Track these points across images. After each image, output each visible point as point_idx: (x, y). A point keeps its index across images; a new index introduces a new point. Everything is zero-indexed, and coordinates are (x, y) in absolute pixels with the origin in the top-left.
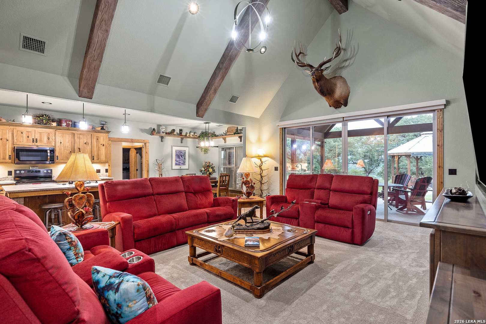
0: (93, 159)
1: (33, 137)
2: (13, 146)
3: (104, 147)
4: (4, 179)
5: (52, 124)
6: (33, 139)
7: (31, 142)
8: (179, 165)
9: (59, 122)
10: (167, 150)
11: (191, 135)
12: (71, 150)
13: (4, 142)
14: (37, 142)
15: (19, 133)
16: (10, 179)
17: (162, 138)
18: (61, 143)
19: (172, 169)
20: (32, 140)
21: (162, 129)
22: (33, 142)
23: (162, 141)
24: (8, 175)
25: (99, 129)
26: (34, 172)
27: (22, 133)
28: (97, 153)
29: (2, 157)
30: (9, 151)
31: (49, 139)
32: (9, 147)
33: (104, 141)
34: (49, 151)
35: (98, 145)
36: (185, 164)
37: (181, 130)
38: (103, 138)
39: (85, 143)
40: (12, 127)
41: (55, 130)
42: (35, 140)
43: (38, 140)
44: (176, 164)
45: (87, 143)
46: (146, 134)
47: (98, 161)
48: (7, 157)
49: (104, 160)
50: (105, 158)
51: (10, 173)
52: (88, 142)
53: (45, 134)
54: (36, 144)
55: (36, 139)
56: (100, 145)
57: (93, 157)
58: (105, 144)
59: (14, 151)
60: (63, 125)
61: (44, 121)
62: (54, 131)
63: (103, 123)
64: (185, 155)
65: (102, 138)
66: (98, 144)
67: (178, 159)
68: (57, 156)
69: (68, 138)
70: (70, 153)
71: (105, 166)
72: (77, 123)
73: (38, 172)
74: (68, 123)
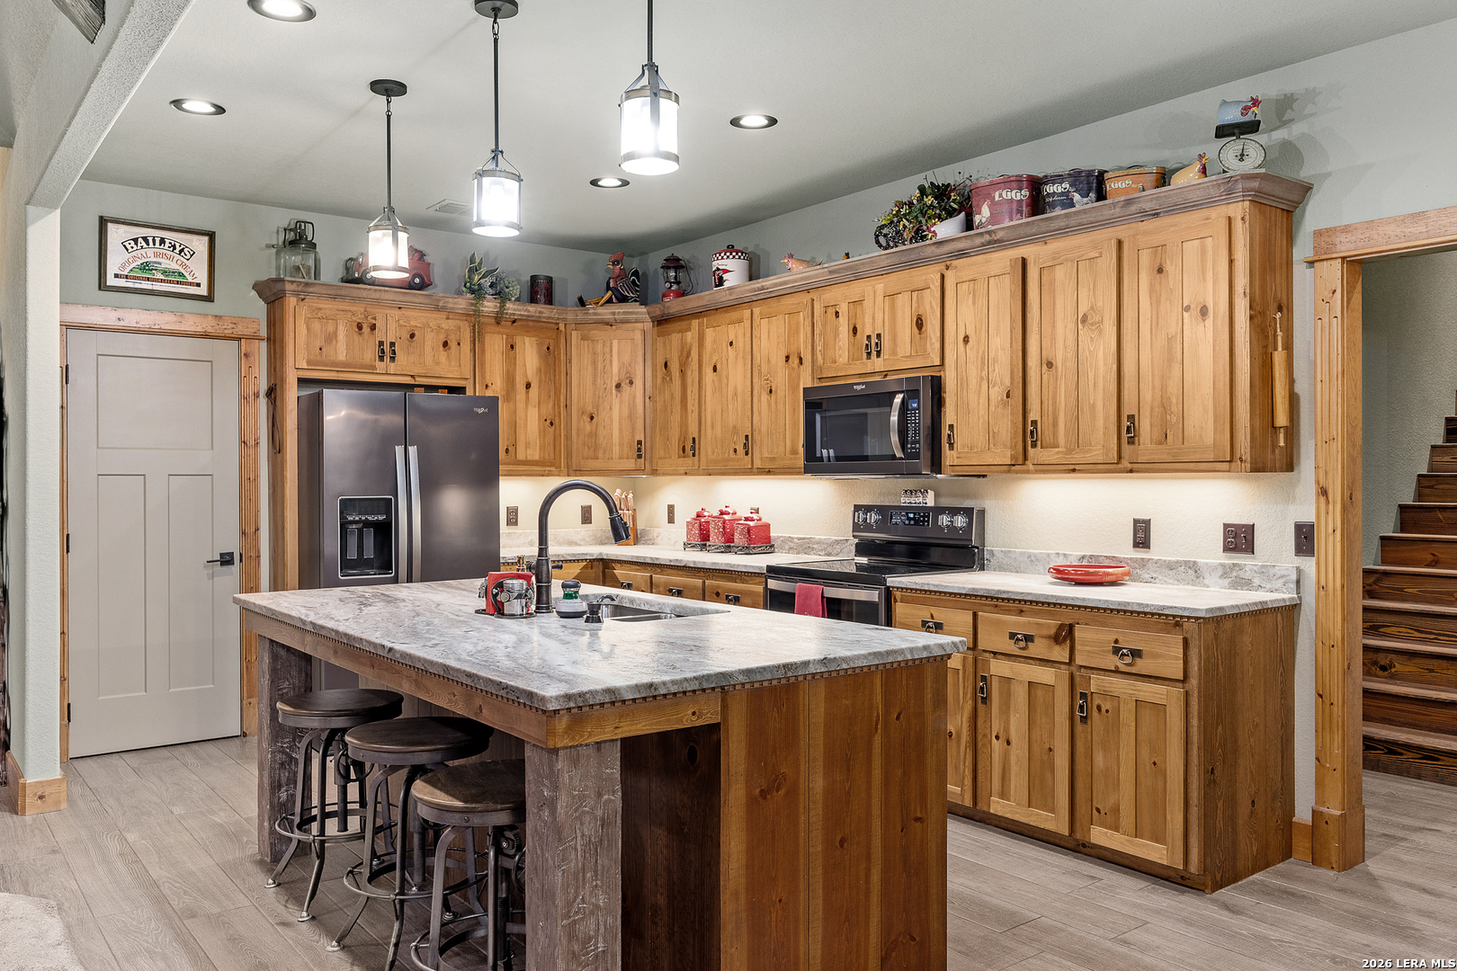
0: (1131, 441)
1: (869, 330)
3: (1209, 329)
5: (934, 234)
6: (869, 338)
7: (864, 354)
12: (1012, 379)
14: (879, 353)
15: (831, 314)
18: (966, 339)
20: (864, 344)
22: (869, 356)
27: (837, 315)
31: (919, 323)
33: (1209, 275)
34: (897, 399)
35: (1161, 320)
38: (1204, 254)
39: (1084, 321)
41: (948, 268)
42: (873, 342)
43: (883, 341)
45: (1092, 319)
47: (1160, 454)
49: (1208, 441)
53: (906, 297)
54: (879, 364)
55: (878, 336)
56: (1175, 313)
57: (1132, 418)
58: (1216, 302)
62: (938, 272)
66: (1163, 313)
68: (951, 427)
69: (998, 301)
70: (1005, 405)
71: (1289, 498)
72: (1058, 179)
73: (921, 521)
74: (997, 198)
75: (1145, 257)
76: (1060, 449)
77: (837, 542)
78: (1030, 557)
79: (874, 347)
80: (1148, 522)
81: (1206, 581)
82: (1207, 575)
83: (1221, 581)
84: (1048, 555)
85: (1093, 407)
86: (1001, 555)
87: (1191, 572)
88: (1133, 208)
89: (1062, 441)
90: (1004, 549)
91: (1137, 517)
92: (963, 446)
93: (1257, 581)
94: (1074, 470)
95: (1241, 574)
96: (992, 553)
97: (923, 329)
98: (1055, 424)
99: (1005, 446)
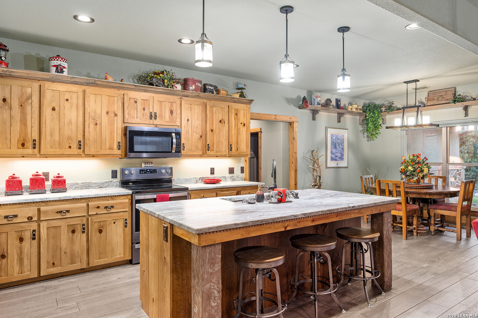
0: (231, 150)
1: (151, 110)
2: (123, 126)
3: (245, 129)
4: (107, 185)
5: (176, 88)
6: (151, 113)
7: (148, 117)
8: (336, 160)
9: (185, 84)
10: (321, 135)
11: (353, 108)
12: (202, 133)
13: (111, 117)
14: (155, 118)
15: (132, 101)
16: (115, 184)
17: (315, 112)
18: (188, 120)
19: (327, 167)
20: (148, 114)
21: (317, 97)
22: (151, 118)
23: (314, 119)
24: (112, 178)
25: (237, 96)
26: (148, 172)
27: (136, 102)
28: (236, 138)
29: (108, 146)
30: (118, 134)
31: (172, 112)
32: (118, 127)
33: (245, 117)
34: (173, 135)
35: (237, 125)
36: (343, 159)
37: (338, 101)
38: (244, 113)
39: (220, 121)
40: (122, 92)
41: (180, 98)
42: (153, 114)
43: (157, 115)
44: (332, 159)
45: (222, 121)
46: (293, 106)
47: (236, 153)
48: (115, 146)
49: (245, 151)
50: (246, 147)
51: (114, 174)
52: (224, 118)
53: (167, 103)
54: (156, 122)
55: (155, 113)
56: (239, 124)
57: (231, 145)
58: (247, 123)
59: (125, 134)
60: (191, 88)
61: (166, 81)
62: (178, 99)
63: (240, 86)
64: (343, 142)
65: (242, 112)
66: (237, 123)
67: (334, 151)
68: (184, 144)
69: (198, 112)
70: (200, 139)
71: (240, 162)
72: (211, 86)
73: (153, 172)
74: (197, 85)
75: (233, 111)
76: (214, 151)
77: (106, 182)
78: (186, 179)
79: (153, 116)
80: (214, 168)
81: (227, 180)
82: (227, 179)
83: (230, 180)
84: (191, 178)
85: (222, 142)
86: (177, 180)
87: (224, 179)
88: (233, 100)
89: (215, 149)
90: (177, 178)
91: (211, 167)
92: (187, 150)
93: (236, 179)
94: (217, 157)
95: (234, 178)
96: (174, 180)
97: (173, 115)
98: (213, 145)
99: (200, 150)
